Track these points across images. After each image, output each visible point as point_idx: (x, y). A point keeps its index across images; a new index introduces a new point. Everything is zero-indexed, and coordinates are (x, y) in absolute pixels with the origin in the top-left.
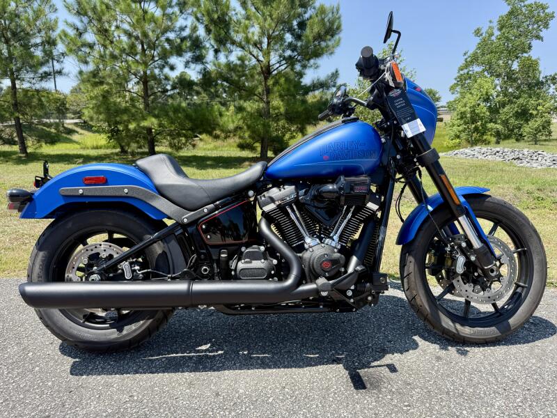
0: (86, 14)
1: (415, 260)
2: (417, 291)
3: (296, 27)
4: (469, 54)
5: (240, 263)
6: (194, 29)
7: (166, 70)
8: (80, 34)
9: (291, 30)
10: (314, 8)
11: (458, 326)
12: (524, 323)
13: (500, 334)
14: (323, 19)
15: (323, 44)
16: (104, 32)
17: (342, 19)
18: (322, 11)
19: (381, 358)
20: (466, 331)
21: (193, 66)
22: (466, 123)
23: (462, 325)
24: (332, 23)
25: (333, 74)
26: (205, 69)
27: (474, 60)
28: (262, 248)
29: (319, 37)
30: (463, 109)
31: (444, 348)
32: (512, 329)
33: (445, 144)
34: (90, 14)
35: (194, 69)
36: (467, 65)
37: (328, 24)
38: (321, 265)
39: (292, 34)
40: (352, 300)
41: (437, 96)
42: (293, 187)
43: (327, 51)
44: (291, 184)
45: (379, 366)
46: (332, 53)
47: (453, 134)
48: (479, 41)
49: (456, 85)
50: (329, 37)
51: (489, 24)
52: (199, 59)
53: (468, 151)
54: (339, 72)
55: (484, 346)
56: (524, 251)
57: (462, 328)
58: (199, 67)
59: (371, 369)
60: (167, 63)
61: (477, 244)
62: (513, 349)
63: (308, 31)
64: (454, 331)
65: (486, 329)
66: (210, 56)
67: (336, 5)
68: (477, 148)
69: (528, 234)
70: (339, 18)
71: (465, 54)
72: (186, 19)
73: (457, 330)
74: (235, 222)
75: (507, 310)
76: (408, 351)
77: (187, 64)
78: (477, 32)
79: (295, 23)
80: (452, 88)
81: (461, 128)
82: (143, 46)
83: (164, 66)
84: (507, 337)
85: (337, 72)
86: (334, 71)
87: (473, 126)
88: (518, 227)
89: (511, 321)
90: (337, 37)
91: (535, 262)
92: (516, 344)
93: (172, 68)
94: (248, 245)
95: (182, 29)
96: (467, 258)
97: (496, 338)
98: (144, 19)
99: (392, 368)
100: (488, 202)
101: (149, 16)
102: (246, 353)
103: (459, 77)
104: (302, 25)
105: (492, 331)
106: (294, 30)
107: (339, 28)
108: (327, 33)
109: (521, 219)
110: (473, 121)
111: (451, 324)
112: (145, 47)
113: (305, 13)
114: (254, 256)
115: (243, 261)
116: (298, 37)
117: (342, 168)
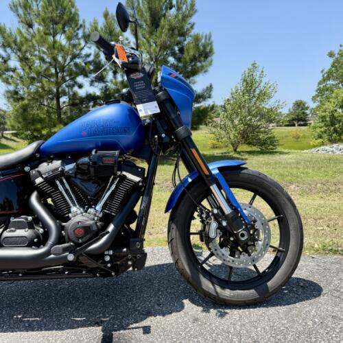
0: (9, 46)
1: (177, 227)
2: (179, 255)
3: (177, 52)
4: (325, 71)
5: (5, 232)
6: (97, 56)
7: (76, 88)
8: (5, 62)
9: (174, 54)
10: (191, 36)
11: (219, 289)
12: (282, 285)
13: (258, 296)
14: (198, 45)
15: (199, 64)
16: (24, 60)
17: (213, 44)
18: (197, 39)
19: (142, 320)
20: (227, 293)
21: (96, 84)
22: (327, 126)
23: (223, 288)
24: (204, 47)
25: (207, 88)
26: (106, 87)
27: (329, 75)
28: (30, 218)
29: (194, 59)
30: (324, 114)
31: (206, 310)
32: (270, 291)
33: (312, 143)
34: (13, 45)
35: (97, 87)
36: (324, 80)
37: (201, 48)
38: (74, 231)
39: (175, 58)
40: (109, 265)
41: (306, 105)
42: (60, 162)
43: (202, 70)
44: (58, 159)
45: (135, 328)
46: (206, 72)
47: (316, 134)
48: (332, 61)
49: (318, 96)
50: (202, 59)
51: (339, 48)
52: (101, 79)
53: (327, 148)
54: (213, 86)
55: (244, 308)
56: (282, 218)
57: (223, 291)
58: (101, 85)
59: (127, 331)
60: (75, 83)
61: (227, 210)
62: (272, 311)
63: (185, 55)
64: (214, 294)
65: (246, 291)
66: (110, 76)
67: (208, 34)
68: (335, 145)
69: (282, 202)
70: (211, 43)
71: (322, 71)
72: (90, 48)
73: (217, 293)
74: (10, 199)
75: (267, 273)
76: (171, 313)
77: (92, 83)
78: (331, 55)
79: (176, 49)
80: (314, 99)
81: (323, 129)
82: (56, 69)
83: (73, 86)
84: (266, 299)
85: (211, 86)
86: (209, 85)
87: (332, 128)
88: (273, 195)
89: (270, 284)
90: (209, 59)
91: (291, 227)
92: (277, 306)
93: (80, 86)
94: (17, 216)
95: (88, 56)
96: (219, 223)
97: (255, 300)
98: (54, 48)
99: (147, 330)
100: (244, 173)
101: (57, 45)
102: (19, 316)
103: (318, 89)
104: (181, 50)
105: (251, 293)
106: (177, 54)
107: (211, 51)
108: (200, 55)
109: (275, 188)
110: (333, 124)
111: (211, 286)
112: (58, 71)
113: (185, 40)
114: (20, 226)
115: (8, 230)
116: (179, 60)
117: (100, 144)
